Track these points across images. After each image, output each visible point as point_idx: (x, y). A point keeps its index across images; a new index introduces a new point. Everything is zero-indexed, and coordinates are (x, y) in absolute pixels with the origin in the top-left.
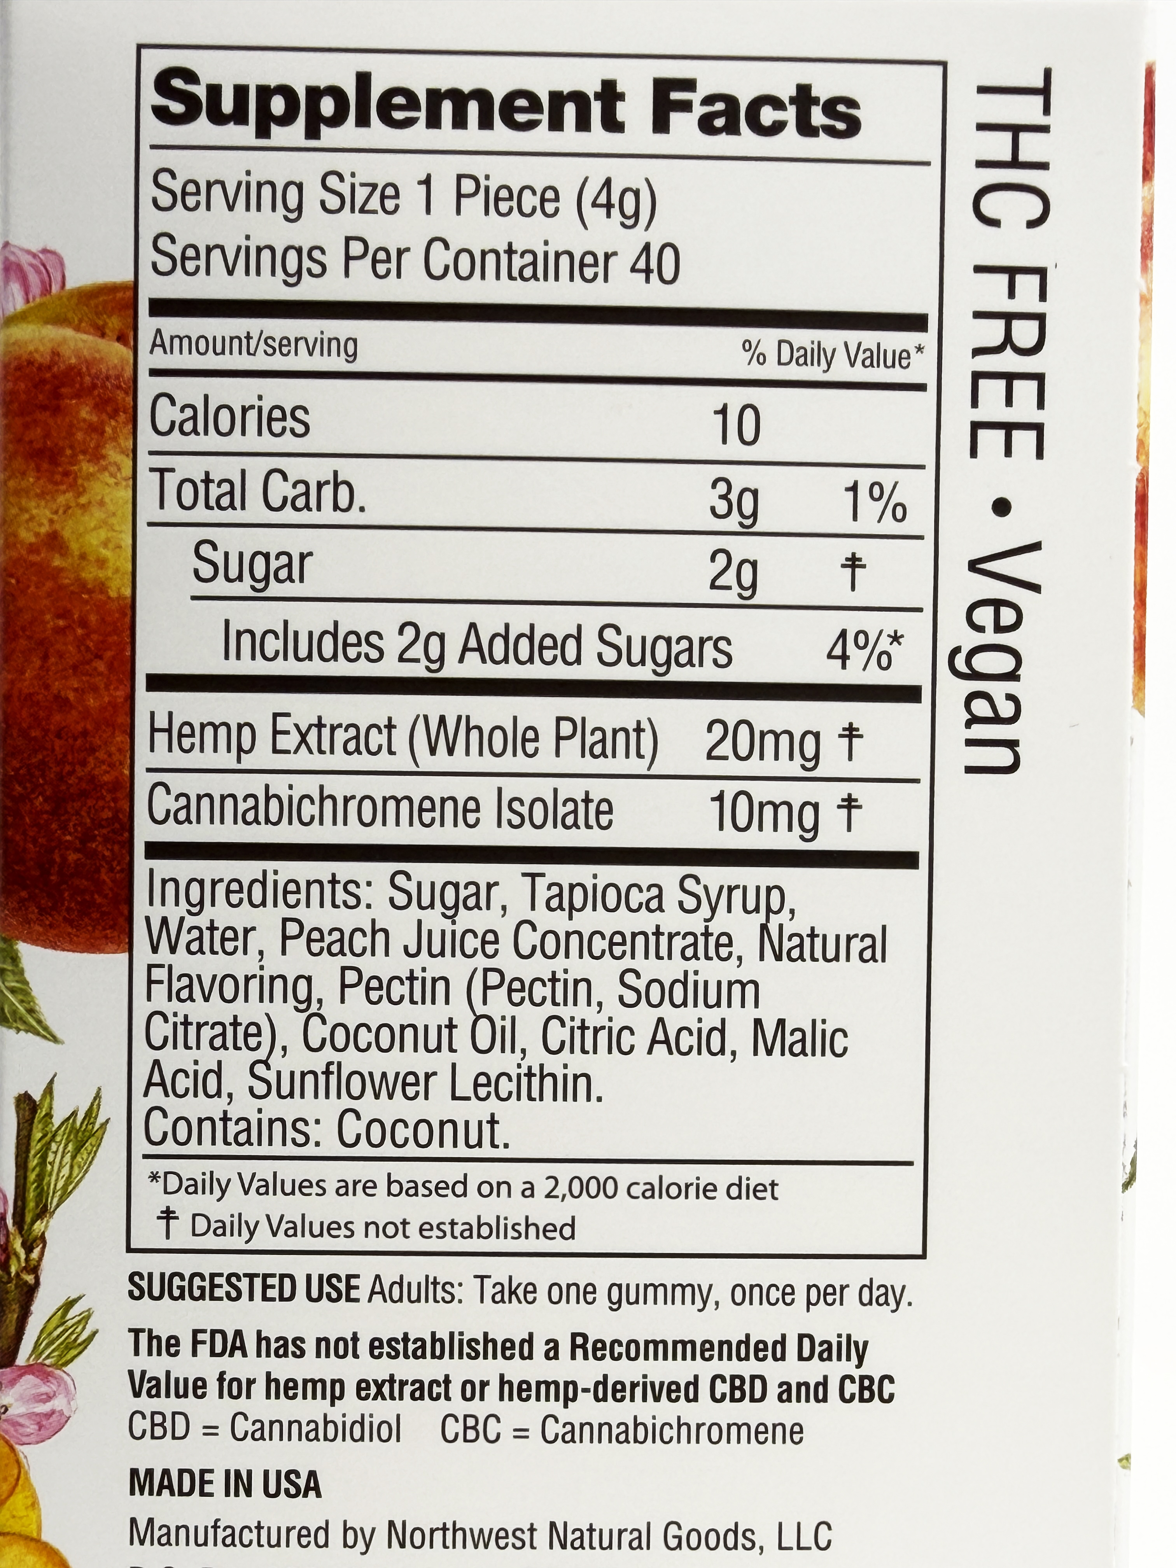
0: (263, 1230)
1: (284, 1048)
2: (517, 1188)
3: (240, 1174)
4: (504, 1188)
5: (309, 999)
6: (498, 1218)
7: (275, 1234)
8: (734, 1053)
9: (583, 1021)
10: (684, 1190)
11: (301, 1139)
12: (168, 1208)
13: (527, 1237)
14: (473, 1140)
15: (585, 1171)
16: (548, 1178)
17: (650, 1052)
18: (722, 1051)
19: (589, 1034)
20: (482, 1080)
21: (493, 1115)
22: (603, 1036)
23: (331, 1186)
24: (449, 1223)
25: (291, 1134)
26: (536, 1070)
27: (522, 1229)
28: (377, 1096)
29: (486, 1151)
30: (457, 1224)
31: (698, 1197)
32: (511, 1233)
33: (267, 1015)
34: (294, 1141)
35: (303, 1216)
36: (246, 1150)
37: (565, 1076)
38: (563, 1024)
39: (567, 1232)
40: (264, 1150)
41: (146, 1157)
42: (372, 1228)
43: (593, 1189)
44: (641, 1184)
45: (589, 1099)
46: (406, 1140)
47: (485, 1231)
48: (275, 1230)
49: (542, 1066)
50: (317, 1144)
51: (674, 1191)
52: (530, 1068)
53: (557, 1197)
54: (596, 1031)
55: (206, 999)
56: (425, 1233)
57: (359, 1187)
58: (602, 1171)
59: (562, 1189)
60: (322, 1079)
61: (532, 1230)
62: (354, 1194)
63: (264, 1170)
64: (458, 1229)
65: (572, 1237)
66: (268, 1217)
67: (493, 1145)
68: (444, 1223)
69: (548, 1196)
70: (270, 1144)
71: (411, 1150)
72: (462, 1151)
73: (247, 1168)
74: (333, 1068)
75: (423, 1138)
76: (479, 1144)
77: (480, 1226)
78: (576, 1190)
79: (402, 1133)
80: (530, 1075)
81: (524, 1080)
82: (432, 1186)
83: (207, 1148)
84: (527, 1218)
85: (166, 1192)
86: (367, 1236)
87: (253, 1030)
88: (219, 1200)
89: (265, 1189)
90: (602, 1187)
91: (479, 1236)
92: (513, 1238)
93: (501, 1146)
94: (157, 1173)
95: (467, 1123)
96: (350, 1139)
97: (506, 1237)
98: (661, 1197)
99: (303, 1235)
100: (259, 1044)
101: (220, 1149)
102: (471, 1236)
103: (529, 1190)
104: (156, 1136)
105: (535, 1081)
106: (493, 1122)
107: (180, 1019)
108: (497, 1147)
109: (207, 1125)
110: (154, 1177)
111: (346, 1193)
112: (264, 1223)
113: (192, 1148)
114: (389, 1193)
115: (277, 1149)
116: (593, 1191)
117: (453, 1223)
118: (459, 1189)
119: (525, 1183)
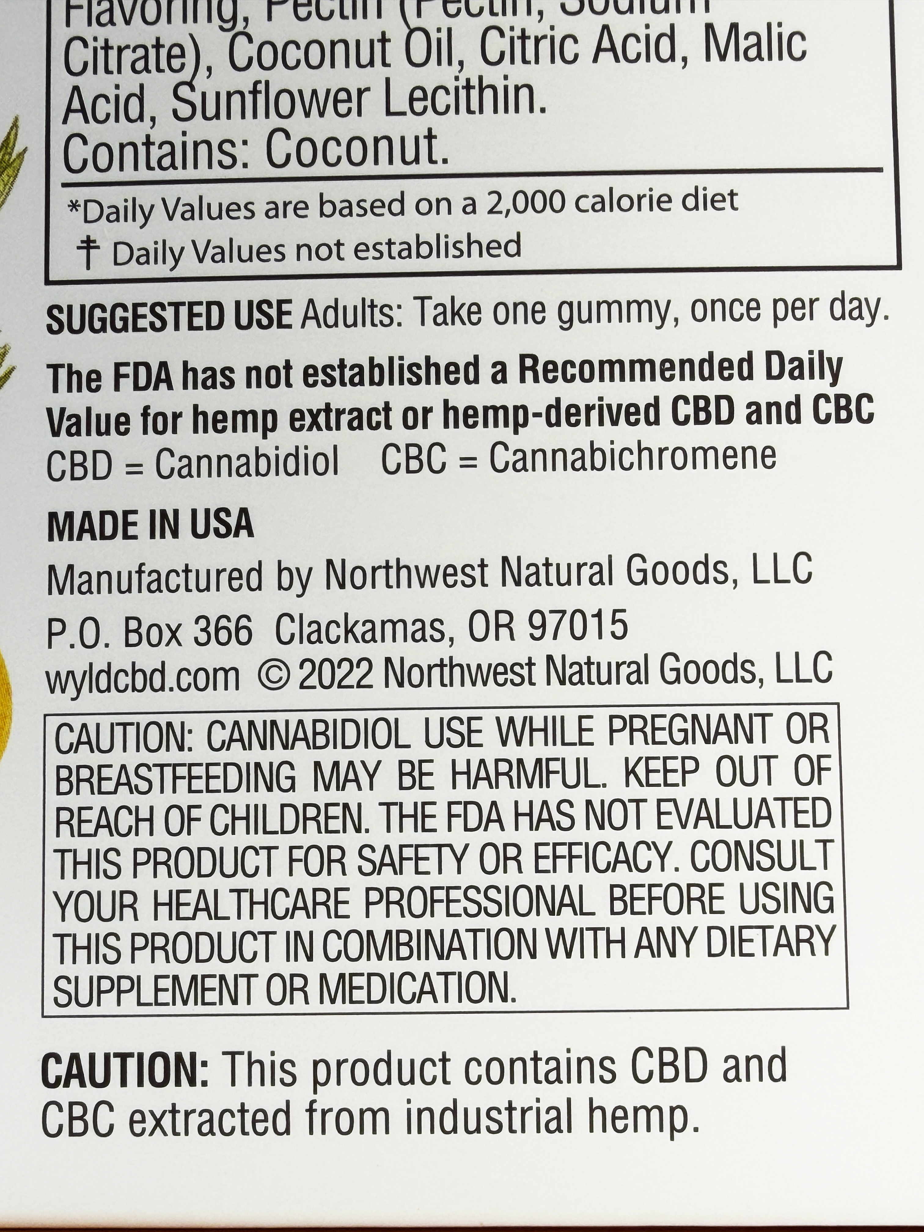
0: (189, 254)
1: (209, 69)
2: (458, 205)
3: (164, 200)
4: (444, 205)
5: (234, 18)
6: (438, 236)
7: (201, 260)
8: (685, 59)
9: (523, 31)
10: (636, 202)
11: (228, 161)
12: (88, 237)
13: (469, 255)
14: (410, 156)
15: (530, 185)
16: (490, 193)
17: (595, 60)
18: (672, 57)
19: (530, 45)
20: (418, 94)
21: (430, 130)
22: (545, 46)
23: (260, 208)
24: (386, 244)
25: (217, 155)
26: (475, 82)
27: (464, 247)
28: (307, 114)
29: (424, 167)
30: (394, 243)
31: (651, 209)
32: (452, 251)
33: (191, 36)
34: (220, 163)
35: (231, 240)
36: (171, 174)
37: (506, 88)
38: (502, 34)
39: (512, 248)
40: (190, 173)
41: (64, 185)
42: (304, 251)
43: (539, 204)
44: (591, 197)
45: (531, 110)
46: (339, 159)
47: (424, 250)
48: (201, 256)
49: (481, 78)
50: (245, 165)
51: (625, 203)
52: (468, 81)
53: (500, 212)
54: (537, 40)
55: (128, 22)
56: (360, 254)
57: (290, 208)
58: (548, 184)
59: (506, 204)
60: (249, 98)
61: (475, 248)
62: (285, 216)
63: (190, 194)
64: (395, 249)
65: (518, 253)
66: (194, 242)
67: (431, 161)
68: (381, 244)
69: (491, 212)
70: (196, 166)
71: (345, 169)
72: (398, 168)
73: (171, 193)
74: (261, 87)
75: (357, 156)
76: (417, 160)
77: (418, 245)
78: (521, 205)
79: (333, 151)
80: (468, 87)
81: (463, 93)
82: (367, 205)
83: (129, 174)
84: (469, 235)
85: (86, 221)
86: (298, 259)
87: (176, 51)
88: (141, 227)
89: (190, 213)
90: (548, 201)
91: (419, 255)
92: (454, 256)
93: (440, 162)
94: (77, 201)
95: (403, 139)
96: (279, 158)
97: (447, 256)
98: (611, 209)
99: (231, 261)
100: (183, 65)
101: (144, 174)
102: (410, 256)
103: (470, 207)
104: (76, 164)
105: (474, 94)
106: (430, 137)
107: (101, 43)
108: (435, 162)
109: (129, 151)
110: (74, 206)
111: (277, 216)
112: (190, 249)
113: (114, 175)
114: (322, 214)
115: (203, 172)
116: (539, 206)
117: (390, 243)
118: (396, 207)
119: (465, 199)
